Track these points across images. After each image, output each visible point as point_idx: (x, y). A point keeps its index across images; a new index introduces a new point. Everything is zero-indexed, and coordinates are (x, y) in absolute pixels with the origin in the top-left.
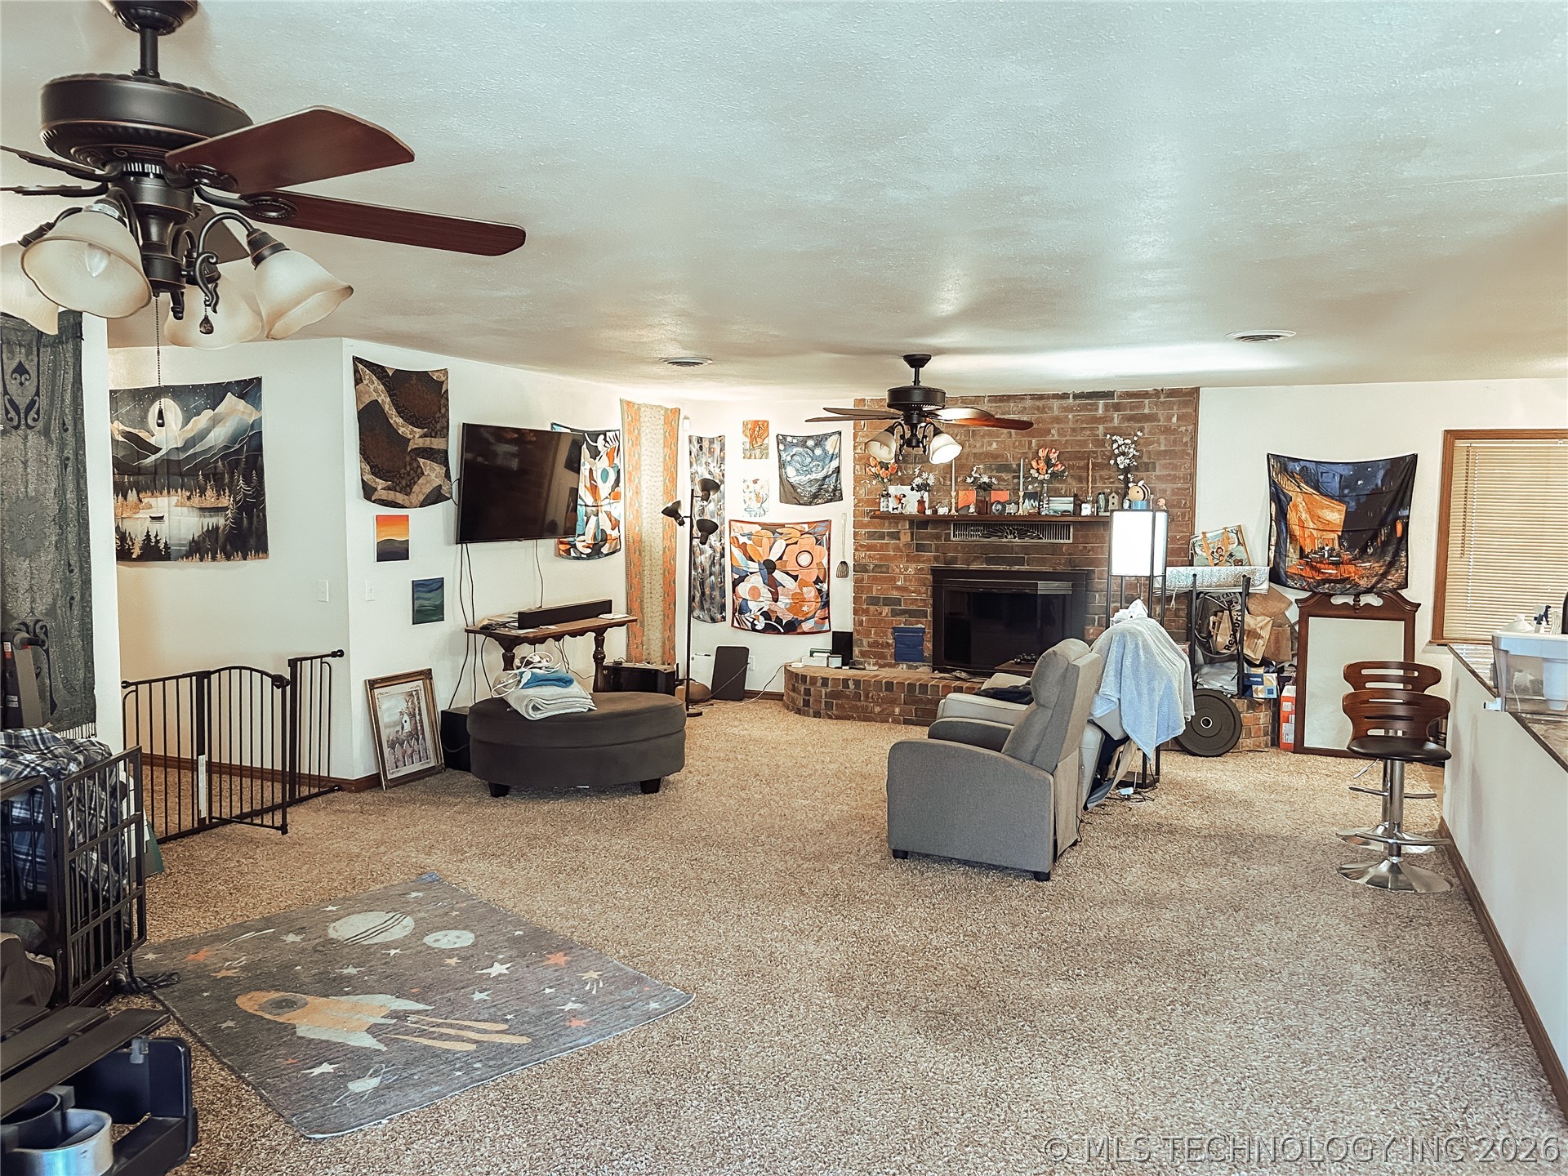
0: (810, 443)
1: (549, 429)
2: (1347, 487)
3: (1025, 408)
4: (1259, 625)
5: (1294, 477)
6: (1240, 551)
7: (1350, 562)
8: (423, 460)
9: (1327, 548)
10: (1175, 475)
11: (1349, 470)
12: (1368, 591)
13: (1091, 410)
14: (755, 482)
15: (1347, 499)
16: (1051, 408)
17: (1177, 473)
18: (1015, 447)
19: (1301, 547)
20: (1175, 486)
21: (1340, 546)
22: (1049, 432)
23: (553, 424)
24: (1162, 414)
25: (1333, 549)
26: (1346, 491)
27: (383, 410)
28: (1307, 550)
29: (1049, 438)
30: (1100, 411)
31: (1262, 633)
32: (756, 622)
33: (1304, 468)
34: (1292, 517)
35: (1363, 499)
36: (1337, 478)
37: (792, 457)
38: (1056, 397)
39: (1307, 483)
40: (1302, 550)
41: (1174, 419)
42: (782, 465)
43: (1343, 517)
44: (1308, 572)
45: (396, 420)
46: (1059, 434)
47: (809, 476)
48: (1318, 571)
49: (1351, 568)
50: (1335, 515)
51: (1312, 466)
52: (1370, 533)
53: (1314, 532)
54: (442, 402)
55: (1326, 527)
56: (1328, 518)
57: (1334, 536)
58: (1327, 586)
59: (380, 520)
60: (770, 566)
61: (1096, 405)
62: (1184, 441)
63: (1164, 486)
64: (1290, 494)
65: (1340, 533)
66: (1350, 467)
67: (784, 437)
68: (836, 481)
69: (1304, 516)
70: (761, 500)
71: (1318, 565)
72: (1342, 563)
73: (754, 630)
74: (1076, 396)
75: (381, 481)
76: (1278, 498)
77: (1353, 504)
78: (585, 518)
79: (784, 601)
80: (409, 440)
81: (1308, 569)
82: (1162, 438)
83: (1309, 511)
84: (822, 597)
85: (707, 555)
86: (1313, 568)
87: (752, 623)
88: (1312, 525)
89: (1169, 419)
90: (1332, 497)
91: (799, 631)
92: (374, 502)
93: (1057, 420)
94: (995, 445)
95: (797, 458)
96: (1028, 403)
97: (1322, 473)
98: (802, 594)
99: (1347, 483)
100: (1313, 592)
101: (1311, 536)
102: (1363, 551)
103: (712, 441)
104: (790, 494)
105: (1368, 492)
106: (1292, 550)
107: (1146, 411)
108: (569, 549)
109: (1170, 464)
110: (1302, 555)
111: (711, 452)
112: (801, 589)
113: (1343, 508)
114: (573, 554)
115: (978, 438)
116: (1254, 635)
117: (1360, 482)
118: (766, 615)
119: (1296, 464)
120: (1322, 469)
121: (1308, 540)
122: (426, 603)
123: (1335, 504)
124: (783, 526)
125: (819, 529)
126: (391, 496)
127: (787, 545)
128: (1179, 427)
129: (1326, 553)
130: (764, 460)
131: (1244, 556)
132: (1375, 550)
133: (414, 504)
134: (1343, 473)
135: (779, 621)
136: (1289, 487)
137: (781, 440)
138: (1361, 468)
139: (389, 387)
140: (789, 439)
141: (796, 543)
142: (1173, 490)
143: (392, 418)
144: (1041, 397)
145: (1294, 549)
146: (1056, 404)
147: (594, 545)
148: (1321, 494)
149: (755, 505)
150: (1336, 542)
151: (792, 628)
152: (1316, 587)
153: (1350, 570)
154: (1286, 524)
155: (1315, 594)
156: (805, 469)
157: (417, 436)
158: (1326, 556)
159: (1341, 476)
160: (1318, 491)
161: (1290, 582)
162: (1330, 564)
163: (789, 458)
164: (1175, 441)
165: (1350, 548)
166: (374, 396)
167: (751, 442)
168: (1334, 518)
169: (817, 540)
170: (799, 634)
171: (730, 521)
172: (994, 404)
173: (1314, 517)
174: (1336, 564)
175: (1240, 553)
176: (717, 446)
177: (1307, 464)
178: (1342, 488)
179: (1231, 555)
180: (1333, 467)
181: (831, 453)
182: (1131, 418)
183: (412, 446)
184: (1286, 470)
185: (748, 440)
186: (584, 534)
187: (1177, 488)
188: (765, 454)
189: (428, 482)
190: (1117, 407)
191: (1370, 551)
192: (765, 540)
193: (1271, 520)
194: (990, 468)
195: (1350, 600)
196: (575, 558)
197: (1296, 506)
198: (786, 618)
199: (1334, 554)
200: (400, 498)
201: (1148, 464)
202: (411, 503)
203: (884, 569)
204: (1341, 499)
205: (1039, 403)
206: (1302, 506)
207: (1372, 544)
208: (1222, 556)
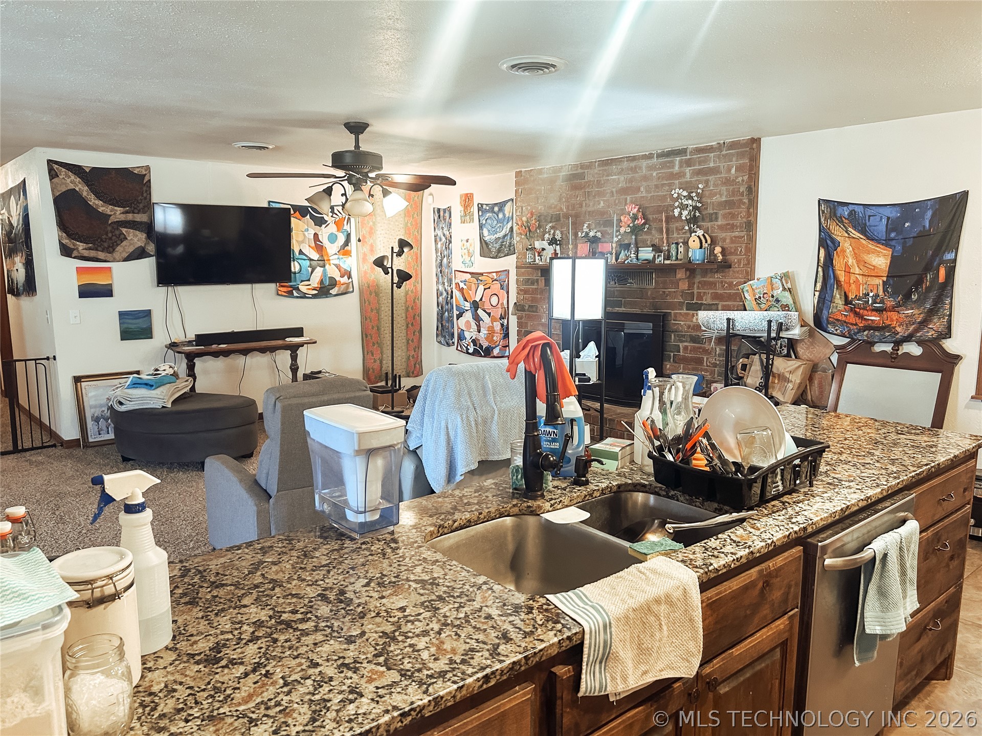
0: (496, 209)
1: (266, 205)
2: (893, 230)
3: (622, 170)
4: (788, 369)
5: (842, 222)
6: (785, 297)
7: (893, 309)
8: (125, 229)
9: (871, 294)
10: (733, 224)
11: (897, 212)
12: (908, 339)
13: (669, 168)
14: (467, 241)
15: (893, 243)
16: (640, 168)
17: (735, 222)
18: (616, 205)
19: (845, 293)
20: (733, 234)
21: (884, 292)
22: (638, 189)
23: (269, 202)
24: (722, 165)
25: (877, 296)
26: (893, 235)
27: (81, 196)
28: (851, 296)
29: (640, 195)
30: (677, 168)
31: (791, 377)
32: (469, 347)
33: (852, 213)
34: (838, 263)
35: (910, 242)
36: (884, 221)
37: (486, 220)
38: (645, 157)
39: (855, 228)
40: (846, 296)
41: (733, 171)
42: (481, 227)
43: (889, 262)
44: (852, 319)
45: (93, 201)
46: (647, 191)
47: (495, 235)
48: (861, 317)
49: (894, 315)
50: (881, 260)
51: (859, 210)
52: (915, 278)
53: (860, 278)
54: (145, 188)
55: (871, 273)
56: (874, 263)
57: (879, 281)
58: (866, 333)
59: (79, 270)
60: (475, 305)
61: (672, 162)
62: (741, 191)
63: (724, 235)
64: (839, 239)
65: (885, 279)
66: (898, 209)
67: (482, 205)
68: (511, 238)
69: (851, 261)
70: (470, 255)
71: (861, 311)
72: (885, 310)
73: (468, 353)
74: (659, 156)
75: (82, 244)
76: (827, 243)
77: (899, 248)
78: (310, 269)
79: (484, 331)
80: (110, 215)
81: (852, 316)
82: (724, 188)
83: (856, 256)
84: (503, 330)
85: (443, 297)
86: (857, 314)
87: (467, 348)
88: (857, 271)
89: (729, 170)
90: (878, 241)
91: (492, 355)
92: (74, 258)
93: (645, 178)
94: (602, 204)
95: (489, 221)
96: (625, 165)
97: (869, 216)
98: (493, 327)
99: (894, 226)
100: (852, 338)
101: (857, 281)
102: (907, 297)
103: (445, 210)
104: (486, 249)
105: (915, 235)
106: (838, 296)
107: (712, 165)
108: (292, 291)
109: (730, 213)
110: (847, 302)
111: (445, 220)
112: (492, 323)
113: (888, 252)
114: (295, 294)
115: (591, 198)
116: (783, 378)
117: (907, 224)
118: (474, 342)
119: (845, 208)
120: (869, 212)
121: (853, 286)
122: (130, 326)
123: (881, 249)
124: (482, 274)
125: (503, 277)
126: (93, 254)
127: (485, 289)
128: (737, 177)
129: (870, 299)
130: (471, 224)
131: (790, 301)
132: (919, 297)
133: (118, 259)
134: (890, 215)
135: (481, 347)
136: (838, 232)
137: (480, 207)
138: (908, 209)
139: (87, 180)
140: (484, 206)
141: (489, 288)
142: (731, 239)
143: (91, 201)
144: (633, 159)
145: (840, 295)
146: (644, 163)
147: (320, 288)
148: (868, 238)
149: (467, 259)
150: (881, 288)
151: (487, 353)
152: (855, 334)
153: (892, 318)
154: (833, 269)
155: (853, 340)
156: (493, 229)
157: (118, 213)
158: (870, 302)
159: (888, 218)
160: (865, 235)
161: (831, 329)
162: (873, 310)
163: (484, 222)
164: (733, 191)
165: (894, 294)
166: (72, 186)
167: (464, 210)
168: (880, 263)
169: (501, 285)
170: (492, 357)
171: (455, 271)
172: (601, 168)
173: (860, 262)
174: (879, 311)
175: (786, 298)
176: (447, 215)
177: (856, 208)
178: (888, 231)
179: (777, 301)
180: (881, 210)
181: (507, 216)
182: (699, 172)
183: (112, 219)
184: (835, 215)
185: (463, 209)
186: (309, 280)
187: (735, 237)
188: (472, 220)
189: (131, 244)
190: (689, 163)
191: (914, 297)
192: (473, 286)
193: (818, 266)
194: (599, 223)
195: (888, 348)
196: (297, 297)
197: (844, 251)
198: (485, 344)
199: (878, 301)
200: (101, 255)
201: (712, 214)
202: (114, 258)
203: (534, 309)
204: (887, 242)
205: (633, 164)
206: (849, 250)
207: (916, 289)
208: (768, 301)
